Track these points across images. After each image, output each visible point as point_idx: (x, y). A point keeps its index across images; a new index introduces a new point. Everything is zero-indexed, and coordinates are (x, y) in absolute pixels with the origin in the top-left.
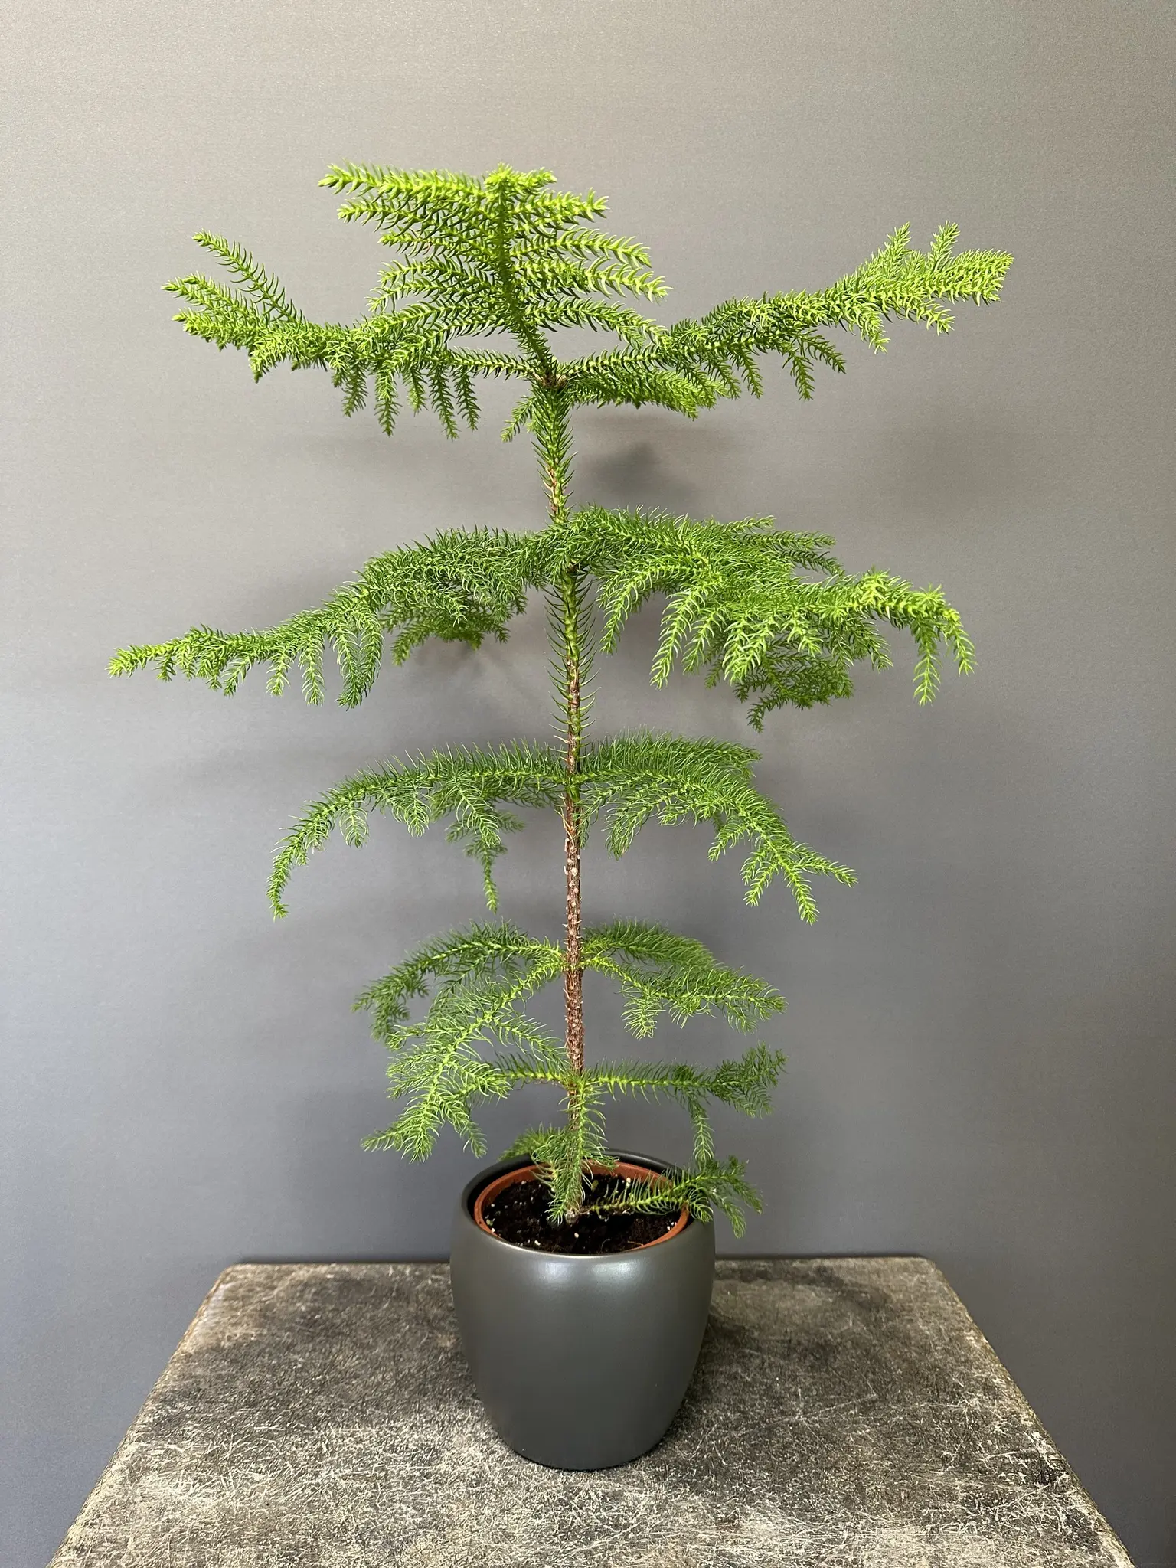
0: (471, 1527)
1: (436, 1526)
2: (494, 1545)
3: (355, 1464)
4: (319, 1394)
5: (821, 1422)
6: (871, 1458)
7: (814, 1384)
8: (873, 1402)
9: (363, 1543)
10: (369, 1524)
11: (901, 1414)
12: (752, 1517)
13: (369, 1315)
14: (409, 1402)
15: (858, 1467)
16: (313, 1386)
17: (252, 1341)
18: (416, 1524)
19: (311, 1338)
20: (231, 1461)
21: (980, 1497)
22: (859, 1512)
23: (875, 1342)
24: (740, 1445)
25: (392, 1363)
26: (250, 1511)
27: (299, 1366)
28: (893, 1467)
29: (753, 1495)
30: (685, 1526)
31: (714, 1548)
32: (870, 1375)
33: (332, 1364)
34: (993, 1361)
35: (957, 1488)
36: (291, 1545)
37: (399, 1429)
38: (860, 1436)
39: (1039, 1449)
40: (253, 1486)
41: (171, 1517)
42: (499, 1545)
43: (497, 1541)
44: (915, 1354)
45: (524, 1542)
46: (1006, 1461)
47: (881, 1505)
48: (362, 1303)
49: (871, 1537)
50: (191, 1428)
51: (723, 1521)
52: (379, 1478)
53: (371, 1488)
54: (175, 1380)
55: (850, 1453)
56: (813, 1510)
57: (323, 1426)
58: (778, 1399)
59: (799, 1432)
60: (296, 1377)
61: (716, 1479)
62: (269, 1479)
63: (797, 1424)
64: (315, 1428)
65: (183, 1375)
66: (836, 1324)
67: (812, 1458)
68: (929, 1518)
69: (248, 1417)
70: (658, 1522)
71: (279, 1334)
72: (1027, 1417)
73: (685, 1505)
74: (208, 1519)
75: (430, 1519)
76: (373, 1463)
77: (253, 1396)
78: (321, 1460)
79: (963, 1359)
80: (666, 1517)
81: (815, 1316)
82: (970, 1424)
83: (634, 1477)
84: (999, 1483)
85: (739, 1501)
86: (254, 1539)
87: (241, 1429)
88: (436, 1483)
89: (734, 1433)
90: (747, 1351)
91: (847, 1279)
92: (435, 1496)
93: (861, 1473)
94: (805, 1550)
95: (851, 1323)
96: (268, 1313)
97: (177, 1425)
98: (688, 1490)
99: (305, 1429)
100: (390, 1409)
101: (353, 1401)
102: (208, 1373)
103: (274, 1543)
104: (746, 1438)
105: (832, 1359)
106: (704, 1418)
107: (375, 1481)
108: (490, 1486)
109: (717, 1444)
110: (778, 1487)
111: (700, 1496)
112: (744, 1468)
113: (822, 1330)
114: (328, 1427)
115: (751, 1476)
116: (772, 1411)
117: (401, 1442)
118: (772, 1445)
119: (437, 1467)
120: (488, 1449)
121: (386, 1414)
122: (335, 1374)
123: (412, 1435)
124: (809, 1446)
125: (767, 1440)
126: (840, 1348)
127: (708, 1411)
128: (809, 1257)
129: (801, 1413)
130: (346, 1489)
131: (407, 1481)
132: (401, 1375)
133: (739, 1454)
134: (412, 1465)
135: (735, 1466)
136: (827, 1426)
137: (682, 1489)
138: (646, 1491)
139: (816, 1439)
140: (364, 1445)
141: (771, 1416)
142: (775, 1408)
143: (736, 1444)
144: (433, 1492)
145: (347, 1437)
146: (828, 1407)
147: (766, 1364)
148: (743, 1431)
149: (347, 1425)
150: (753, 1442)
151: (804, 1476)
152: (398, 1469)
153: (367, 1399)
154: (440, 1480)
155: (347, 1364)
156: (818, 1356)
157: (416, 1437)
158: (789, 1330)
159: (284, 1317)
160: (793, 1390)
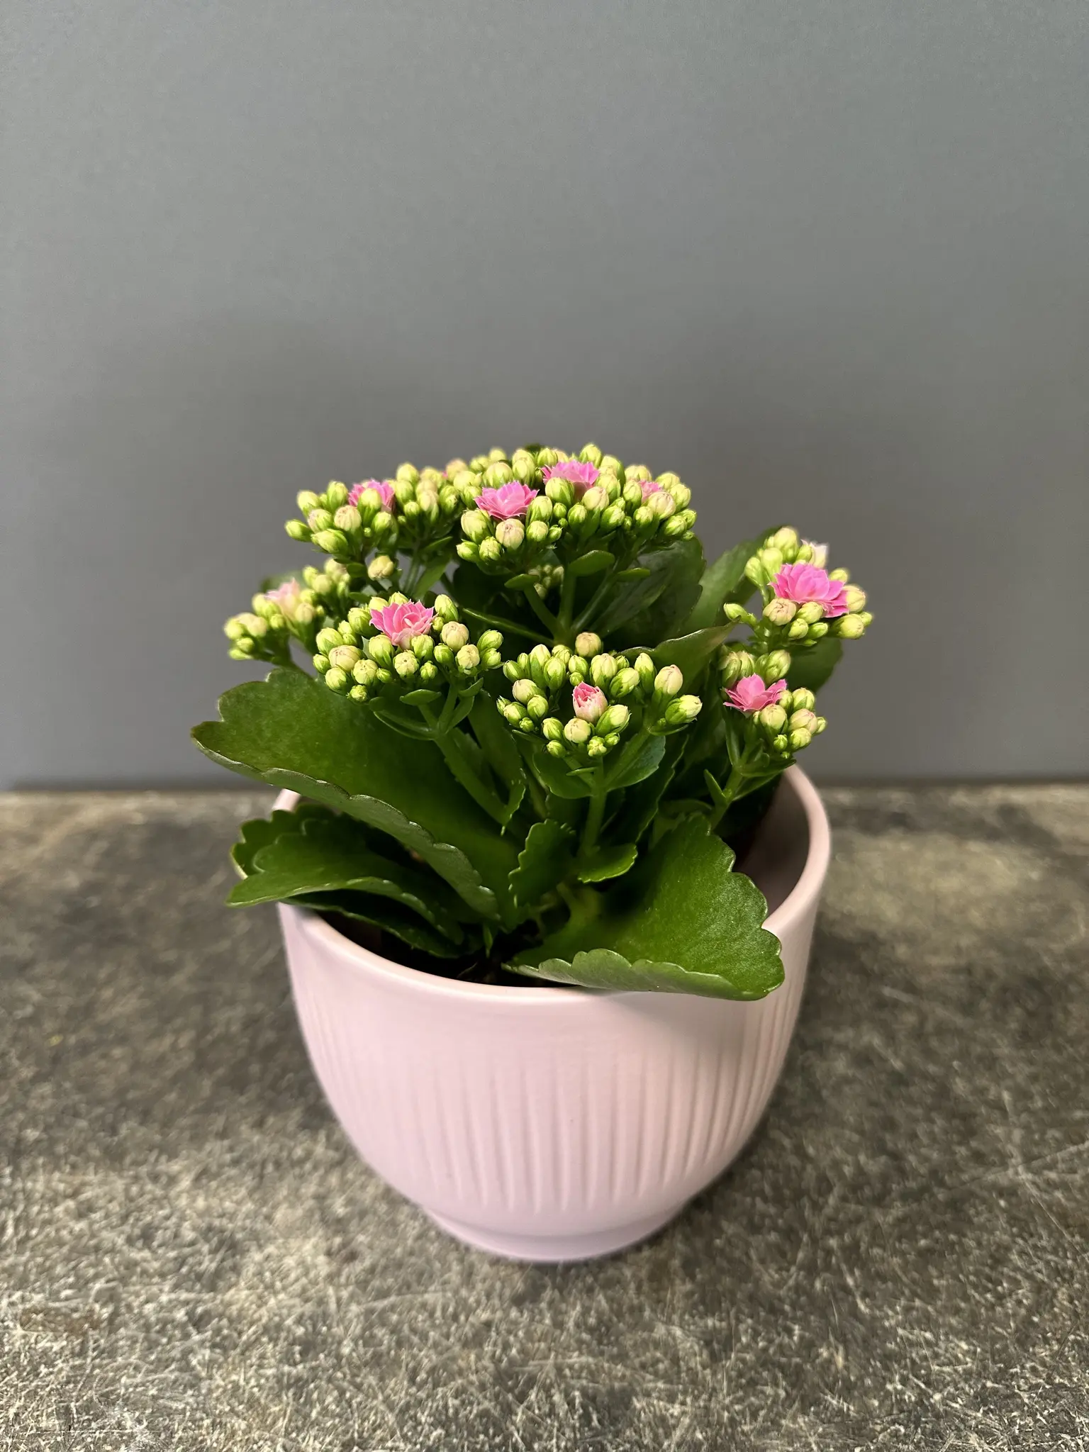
3: (59, 1278)
4: (45, 1079)
5: (1064, 1186)
7: (1034, 1079)
16: (39, 1058)
19: (68, 949)
24: (895, 1252)
25: (200, 1008)
27: (29, 1010)
29: (938, 1416)
33: (88, 1010)
37: (173, 1180)
48: (179, 872)
52: (95, 1325)
53: (73, 1355)
57: (26, 1165)
58: (964, 1118)
60: (15, 1039)
61: (846, 1359)
63: (1011, 1192)
66: (1056, 930)
67: (1062, 1295)
76: (96, 1277)
81: (1012, 912)
83: (657, 1345)
88: (214, 1347)
89: (878, 1216)
90: (888, 991)
92: (205, 1387)
96: (12, 893)
98: (782, 1394)
101: (100, 1102)
104: (906, 1230)
105: (1060, 1016)
106: (809, 1168)
107: (85, 1334)
108: (332, 1361)
109: (843, 1248)
110: (995, 1391)
111: (812, 1417)
112: (909, 1324)
113: (1030, 942)
114: (33, 1169)
115: (925, 1352)
116: (954, 1153)
117: (167, 1218)
118: (966, 1253)
119: (228, 1296)
120: (344, 1245)
121: (158, 1138)
122: (87, 1033)
123: (194, 1200)
124: (1050, 1257)
125: (952, 1237)
126: (1073, 989)
127: (817, 1150)
128: (979, 783)
129: (1019, 1159)
130: (19, 1353)
131: (153, 1336)
132: (209, 1038)
133: (896, 1279)
134: (176, 1287)
135: (887, 1317)
136: (1079, 1197)
137: (769, 1390)
138: (685, 1393)
139: (1062, 1236)
140: (91, 1225)
141: (955, 1167)
142: (960, 1144)
143: (884, 1248)
144: (203, 1374)
145: (66, 1197)
146: (1074, 1143)
147: (929, 1027)
148: (898, 1210)
149: (74, 1167)
150: (923, 1242)
151: (1052, 1357)
152: (142, 1298)
153: (131, 1095)
154: (225, 1338)
155: (116, 1011)
156: (1031, 1006)
157: (201, 1203)
158: (964, 942)
159: (36, 901)
160: (992, 1094)
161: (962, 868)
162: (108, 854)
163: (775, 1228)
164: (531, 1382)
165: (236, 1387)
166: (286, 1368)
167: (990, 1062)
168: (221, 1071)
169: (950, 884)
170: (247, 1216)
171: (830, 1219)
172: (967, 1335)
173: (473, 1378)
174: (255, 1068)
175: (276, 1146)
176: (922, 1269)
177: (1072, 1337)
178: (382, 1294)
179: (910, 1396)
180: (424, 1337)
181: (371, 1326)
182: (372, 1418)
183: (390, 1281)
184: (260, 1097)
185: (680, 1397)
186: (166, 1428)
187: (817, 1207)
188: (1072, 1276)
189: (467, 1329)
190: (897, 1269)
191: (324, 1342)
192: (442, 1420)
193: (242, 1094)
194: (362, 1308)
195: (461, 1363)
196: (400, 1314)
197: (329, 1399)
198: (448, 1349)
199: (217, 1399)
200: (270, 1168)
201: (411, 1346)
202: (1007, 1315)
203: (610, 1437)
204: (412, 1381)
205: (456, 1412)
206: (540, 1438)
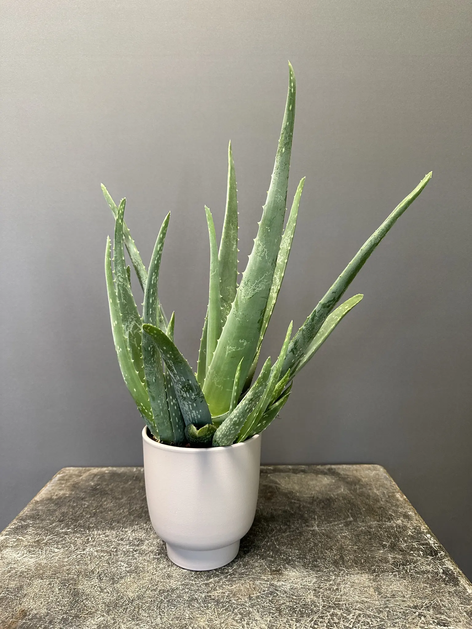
0: (153, 573)
1: (136, 572)
2: (162, 580)
3: (103, 546)
4: (93, 517)
5: (325, 530)
6: (348, 545)
7: (323, 514)
8: (351, 522)
9: (100, 579)
10: (104, 570)
11: (363, 527)
12: (288, 569)
13: (121, 487)
14: (133, 521)
15: (341, 548)
16: (90, 514)
17: (66, 496)
18: (127, 571)
19: (94, 495)
20: (46, 544)
21: (400, 562)
22: (340, 568)
23: (353, 497)
24: (286, 539)
25: (128, 505)
26: (50, 564)
27: (86, 506)
28: (358, 549)
29: (290, 560)
30: (256, 573)
31: (269, 583)
32: (350, 511)
33: (101, 506)
34: (409, 505)
35: (390, 558)
36: (66, 579)
37: (127, 532)
38: (343, 536)
39: (430, 541)
40: (54, 554)
41: (12, 566)
42: (165, 580)
43: (164, 578)
44: (372, 503)
45: (177, 579)
46: (414, 546)
47: (352, 565)
48: (119, 482)
49: (346, 579)
50: (31, 530)
51: (274, 571)
52: (113, 552)
53: (108, 556)
54: (28, 511)
55: (338, 543)
56: (319, 567)
57: (91, 530)
58: (306, 520)
59: (314, 534)
60: (83, 511)
61: (273, 553)
62: (62, 551)
63: (314, 530)
64: (88, 531)
65: (33, 509)
66: (336, 490)
67: (320, 545)
68: (375, 570)
69: (58, 526)
70: (243, 571)
71: (79, 493)
72: (424, 528)
73: (257, 564)
74: (29, 568)
75: (134, 569)
76: (111, 545)
77: (62, 518)
78: (87, 544)
79: (394, 504)
80: (247, 569)
81: (326, 487)
82: (397, 531)
84: (410, 556)
85: (283, 563)
86: (49, 576)
87: (53, 531)
88: (139, 554)
89: (283, 534)
90: (293, 501)
91: (342, 473)
92: (138, 559)
93: (343, 551)
94: (313, 584)
95: (343, 490)
96: (76, 486)
97: (25, 529)
98: (259, 558)
99: (83, 531)
101: (107, 520)
102: (44, 508)
103: (58, 578)
104: (289, 536)
105: (332, 505)
106: (270, 528)
107: (111, 553)
109: (275, 539)
110: (302, 557)
111: (264, 560)
112: (287, 549)
113: (329, 492)
114: (93, 530)
115: (289, 552)
116: (302, 525)
117: (126, 537)
118: (301, 539)
119: (141, 547)
121: (122, 526)
122: (101, 509)
123: (132, 534)
124: (319, 539)
125: (299, 537)
126: (337, 500)
127: (272, 525)
128: (324, 464)
129: (316, 526)
131: (126, 552)
133: (285, 543)
135: (282, 548)
136: (328, 531)
139: (322, 537)
140: (109, 538)
141: (302, 527)
142: (304, 524)
145: (102, 534)
146: (329, 524)
147: (301, 506)
148: (288, 533)
149: (103, 530)
150: (292, 538)
151: (315, 552)
152: (122, 548)
153: (114, 519)
154: (141, 553)
155: (108, 506)
156: (326, 503)
157: (133, 535)
158: (313, 493)
159: (83, 487)
160: (313, 517)
161: (316, 480)
162: (100, 478)
163: (261, 536)
165: (145, 559)
166: (155, 556)
167: (314, 512)
168: (135, 515)
169: (312, 483)
171: (273, 535)
172: (298, 550)
174: (143, 515)
176: (291, 542)
177: (320, 550)
179: (285, 558)
184: (145, 519)
190: (286, 541)
193: (140, 518)
199: (141, 561)
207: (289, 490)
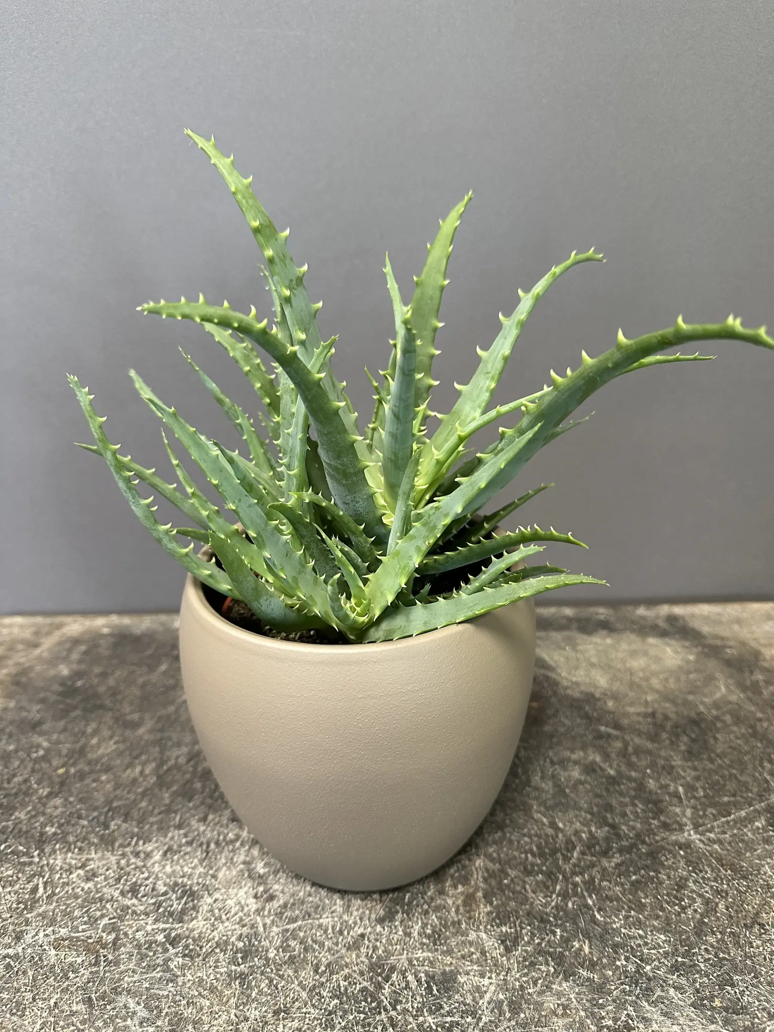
3: (77, 918)
4: (56, 796)
5: (720, 842)
7: (697, 778)
12: (655, 1027)
13: (141, 680)
16: (51, 785)
19: (64, 713)
23: (759, 715)
24: (617, 884)
25: (157, 749)
27: (41, 752)
29: (649, 979)
33: (82, 752)
37: (148, 855)
48: (135, 664)
52: (104, 947)
53: (90, 965)
56: (744, 1010)
57: (48, 849)
58: (655, 804)
59: (695, 862)
60: (33, 771)
61: (590, 947)
63: (687, 846)
66: (707, 690)
67: (721, 906)
71: (27, 707)
73: (550, 1002)
76: (102, 916)
78: (31, 911)
81: (678, 680)
83: (471, 944)
85: (630, 994)
88: (184, 956)
89: (605, 863)
90: (603, 728)
91: (706, 629)
92: (180, 980)
95: (724, 689)
96: (24, 679)
98: (552, 970)
99: (24, 854)
100: (141, 822)
101: (95, 809)
104: (622, 870)
105: (712, 741)
106: (560, 835)
107: (98, 951)
108: (263, 962)
109: (584, 883)
110: (683, 963)
111: (571, 982)
112: (629, 926)
113: (690, 697)
114: (54, 851)
115: (639, 942)
116: (650, 824)
117: (147, 879)
118: (661, 883)
119: (191, 926)
120: (265, 891)
121: (136, 830)
122: (82, 766)
123: (164, 867)
124: (713, 884)
125: (652, 874)
126: (719, 725)
127: (565, 825)
128: (652, 602)
129: (691, 826)
130: (54, 965)
131: (144, 951)
132: (165, 768)
133: (618, 899)
134: (156, 921)
135: (615, 922)
136: (729, 848)
137: (543, 968)
138: (491, 971)
139: (719, 871)
140: (96, 885)
141: (651, 833)
142: (653, 819)
143: (610, 882)
144: (179, 973)
145: (77, 868)
146: (725, 817)
147: (630, 749)
148: (617, 859)
149: (80, 849)
150: (634, 877)
151: (718, 942)
152: (135, 928)
153: (115, 804)
154: (191, 951)
155: (100, 752)
156: (693, 736)
157: (168, 869)
158: (649, 698)
159: (41, 684)
160: (672, 789)
161: (646, 654)
162: (86, 653)
163: (541, 872)
164: (393, 969)
165: (201, 980)
166: (233, 968)
167: (670, 770)
168: (175, 788)
169: (638, 663)
170: (200, 877)
171: (575, 865)
172: (665, 931)
173: (356, 968)
174: (198, 785)
175: (215, 833)
176: (634, 894)
177: (729, 930)
178: (293, 920)
179: (631, 968)
180: (322, 945)
181: (287, 940)
182: (292, 995)
183: (297, 912)
184: (202, 803)
185: (488, 975)
186: (157, 1007)
187: (567, 859)
188: (727, 894)
189: (350, 938)
190: (619, 893)
191: (257, 950)
192: (337, 994)
193: (190, 801)
194: (280, 929)
195: (348, 960)
196: (305, 932)
197: (263, 985)
198: (338, 952)
199: (189, 988)
200: (212, 846)
201: (314, 950)
202: (688, 918)
203: (445, 1000)
204: (316, 971)
205: (346, 989)
206: (401, 1002)
207: (583, 688)
